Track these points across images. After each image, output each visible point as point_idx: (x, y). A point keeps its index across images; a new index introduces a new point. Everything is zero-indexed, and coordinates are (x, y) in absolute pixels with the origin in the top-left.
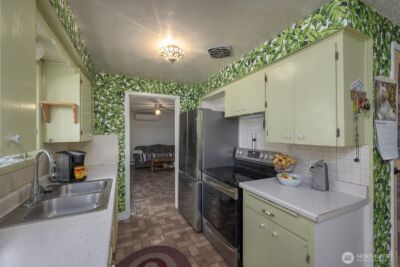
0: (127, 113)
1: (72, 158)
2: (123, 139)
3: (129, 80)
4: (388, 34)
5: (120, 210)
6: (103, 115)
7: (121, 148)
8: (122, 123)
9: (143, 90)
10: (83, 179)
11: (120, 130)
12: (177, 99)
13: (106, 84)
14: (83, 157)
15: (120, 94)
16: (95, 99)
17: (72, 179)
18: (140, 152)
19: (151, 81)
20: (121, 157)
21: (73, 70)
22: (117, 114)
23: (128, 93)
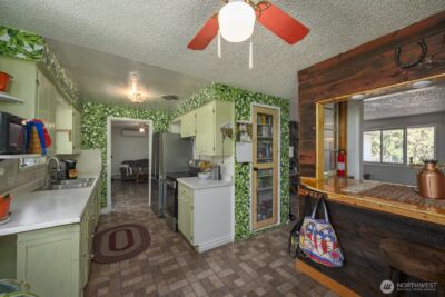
0: (109, 133)
1: (67, 164)
2: (105, 153)
3: (110, 109)
4: (249, 98)
5: (103, 206)
6: (89, 134)
7: (104, 160)
8: (105, 140)
9: (122, 116)
10: (75, 178)
11: (103, 146)
12: (150, 123)
13: (92, 111)
14: (74, 164)
15: (103, 119)
16: (83, 123)
17: (68, 177)
18: (127, 166)
19: (129, 109)
20: (103, 167)
21: (66, 105)
22: (101, 134)
23: (110, 119)
